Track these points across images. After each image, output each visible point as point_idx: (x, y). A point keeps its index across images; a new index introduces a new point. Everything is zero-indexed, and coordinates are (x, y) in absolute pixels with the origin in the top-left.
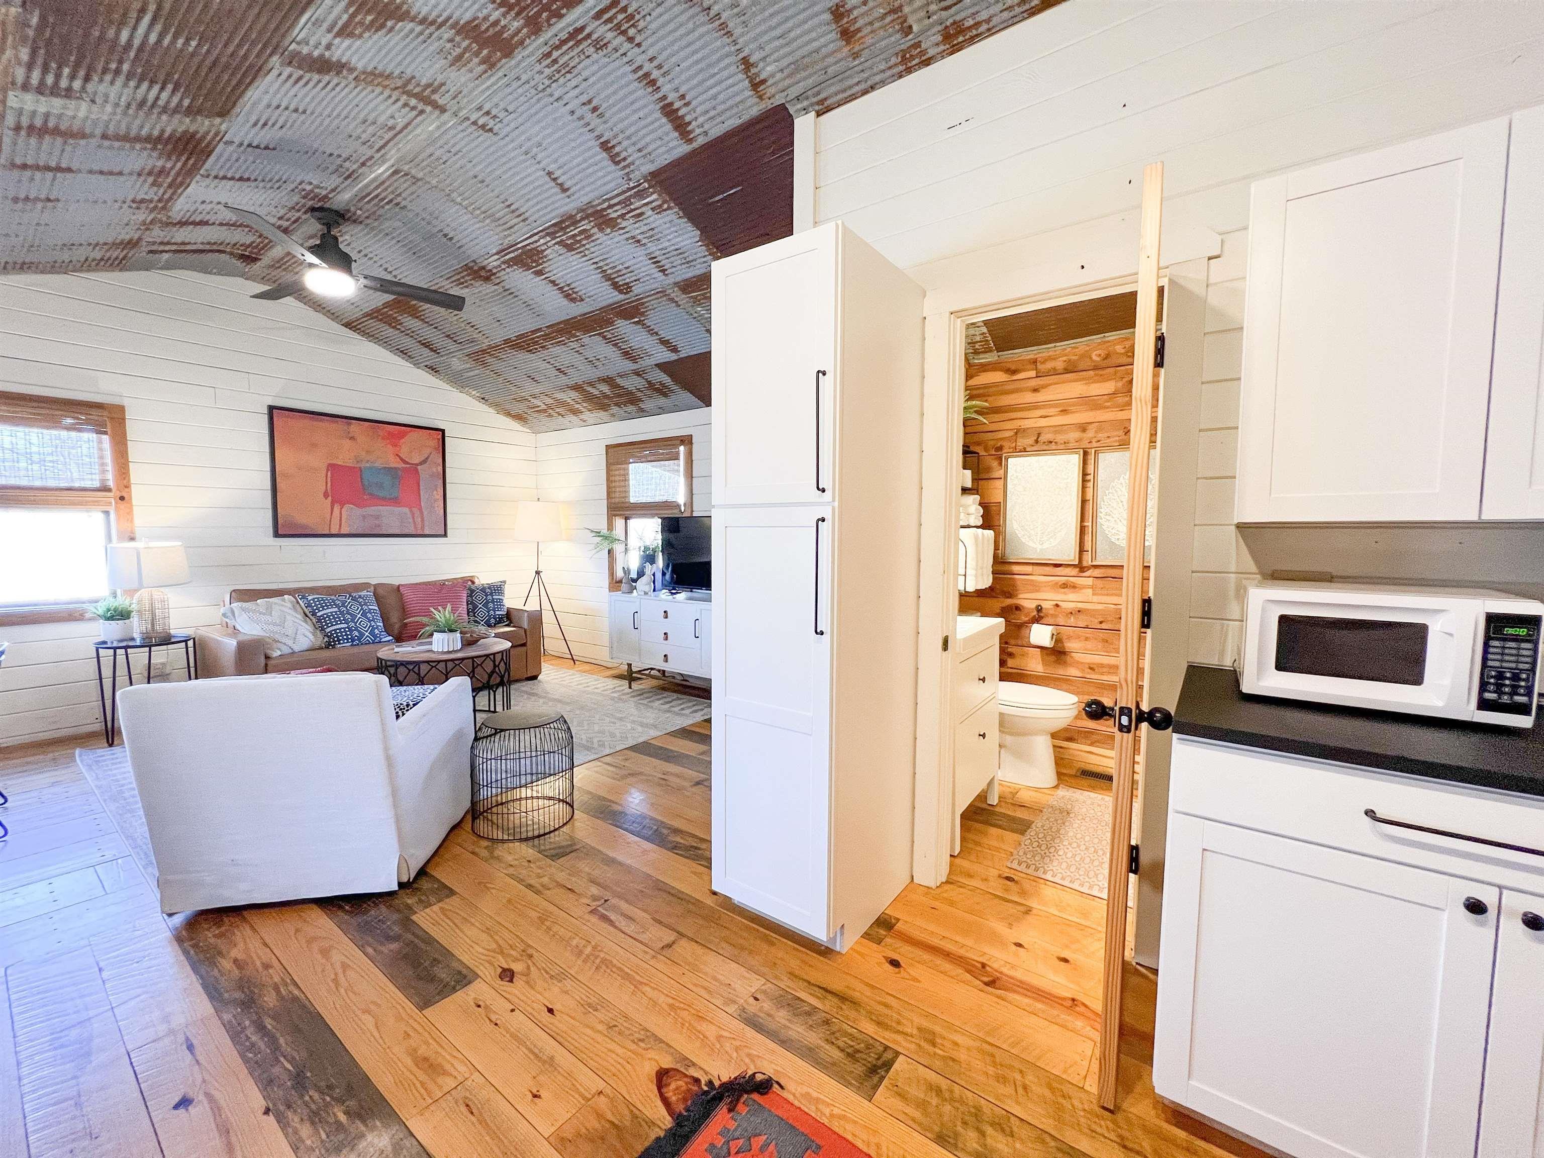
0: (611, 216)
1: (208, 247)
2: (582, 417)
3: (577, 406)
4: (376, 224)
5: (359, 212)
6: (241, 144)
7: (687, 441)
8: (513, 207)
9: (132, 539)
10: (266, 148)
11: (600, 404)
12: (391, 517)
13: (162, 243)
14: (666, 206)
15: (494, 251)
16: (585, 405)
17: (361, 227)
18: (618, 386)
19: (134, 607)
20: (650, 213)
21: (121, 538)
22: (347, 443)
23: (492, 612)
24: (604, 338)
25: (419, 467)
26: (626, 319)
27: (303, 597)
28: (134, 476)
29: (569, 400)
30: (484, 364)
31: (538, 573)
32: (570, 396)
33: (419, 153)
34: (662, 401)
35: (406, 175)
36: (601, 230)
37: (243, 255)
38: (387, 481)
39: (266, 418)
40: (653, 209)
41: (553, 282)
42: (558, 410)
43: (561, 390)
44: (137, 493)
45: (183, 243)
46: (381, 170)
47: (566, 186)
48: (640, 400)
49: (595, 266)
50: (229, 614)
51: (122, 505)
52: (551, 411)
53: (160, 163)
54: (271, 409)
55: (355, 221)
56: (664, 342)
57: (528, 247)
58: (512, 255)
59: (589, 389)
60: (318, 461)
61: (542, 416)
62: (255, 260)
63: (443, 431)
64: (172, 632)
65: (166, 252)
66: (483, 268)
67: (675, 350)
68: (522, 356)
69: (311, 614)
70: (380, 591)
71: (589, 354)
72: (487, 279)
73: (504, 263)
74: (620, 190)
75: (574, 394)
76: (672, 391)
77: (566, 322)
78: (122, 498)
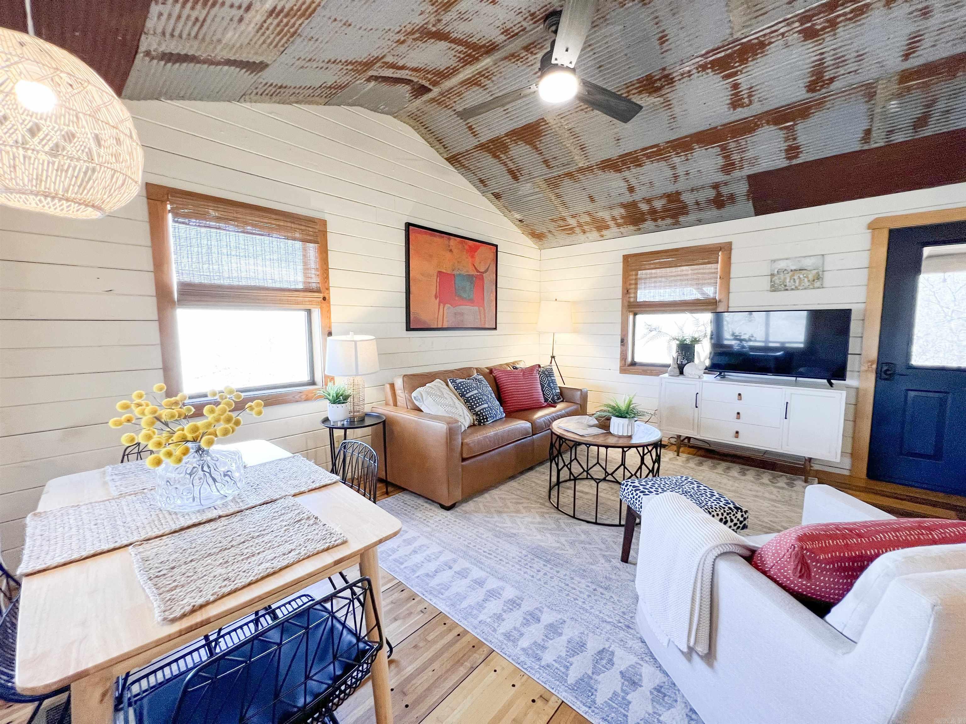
1: (409, 75)
2: (604, 232)
3: (609, 223)
7: (727, 248)
9: (331, 334)
11: (638, 219)
12: (469, 314)
16: (619, 221)
18: (677, 200)
19: (351, 393)
22: (448, 255)
23: (553, 392)
24: (722, 149)
27: (453, 381)
29: (607, 218)
31: (553, 357)
32: (610, 214)
34: (710, 213)
37: (422, 86)
39: (404, 233)
41: (735, 86)
43: (611, 208)
44: (334, 296)
45: (401, 68)
50: (420, 397)
51: (324, 305)
52: (577, 229)
54: (408, 225)
56: (791, 149)
58: (721, 54)
59: (643, 206)
60: (432, 269)
62: (428, 91)
63: (496, 246)
65: (378, 79)
66: (667, 76)
67: (794, 157)
68: (605, 176)
69: (460, 394)
73: (698, 67)
75: (620, 212)
76: (733, 202)
78: (324, 299)
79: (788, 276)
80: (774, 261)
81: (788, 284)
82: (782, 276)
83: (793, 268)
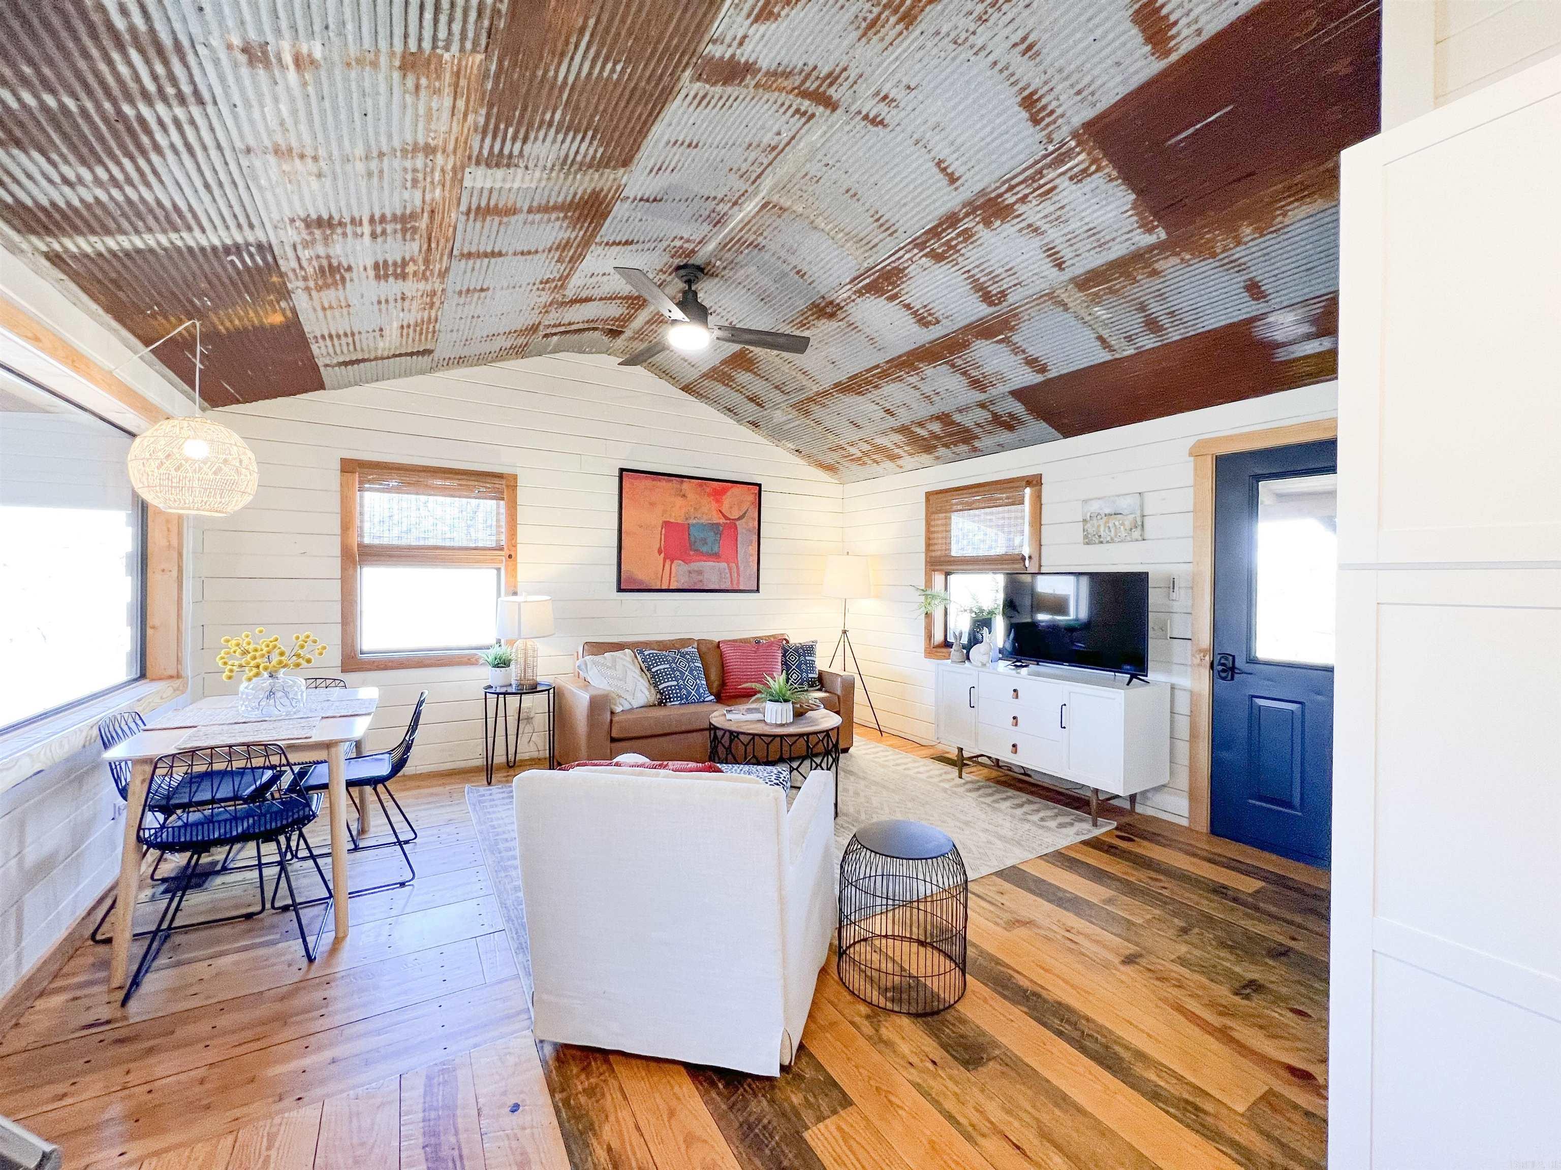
0: (1007, 202)
1: (586, 326)
2: (899, 462)
3: (897, 451)
4: (731, 274)
5: (718, 263)
6: (635, 199)
7: (1035, 482)
8: (881, 221)
9: (515, 594)
10: (655, 200)
11: (926, 446)
12: (712, 572)
13: (555, 326)
14: (1093, 168)
15: (848, 280)
16: (906, 448)
17: (717, 280)
18: (953, 423)
19: (513, 657)
20: (1067, 183)
21: (507, 594)
22: (679, 501)
23: (804, 675)
24: (953, 366)
25: (737, 523)
26: (986, 339)
27: (641, 652)
28: (520, 538)
29: (890, 445)
30: (807, 413)
31: (845, 632)
32: (890, 441)
33: (793, 176)
34: (1005, 436)
35: (775, 206)
36: (987, 223)
37: (611, 330)
38: (710, 537)
39: (616, 480)
40: (1071, 179)
41: (908, 307)
42: (874, 457)
43: (884, 433)
44: (522, 553)
45: (570, 324)
46: (751, 207)
47: (957, 175)
48: (977, 437)
49: (966, 275)
50: (583, 667)
51: (511, 562)
52: (865, 459)
53: (566, 235)
54: (622, 470)
55: (712, 275)
56: (1032, 362)
57: (889, 268)
58: (868, 281)
59: (919, 430)
60: (655, 519)
61: (854, 467)
62: (621, 332)
63: (760, 485)
64: (539, 679)
65: (555, 334)
66: (831, 303)
67: (1043, 370)
68: (850, 400)
69: (647, 668)
70: (704, 649)
71: (927, 389)
72: (832, 315)
73: (855, 292)
74: (1031, 161)
75: (898, 438)
76: (1021, 422)
77: (910, 353)
78: (510, 556)
79: (1102, 522)
80: (1085, 501)
81: (1102, 533)
82: (1095, 521)
83: (1107, 511)
